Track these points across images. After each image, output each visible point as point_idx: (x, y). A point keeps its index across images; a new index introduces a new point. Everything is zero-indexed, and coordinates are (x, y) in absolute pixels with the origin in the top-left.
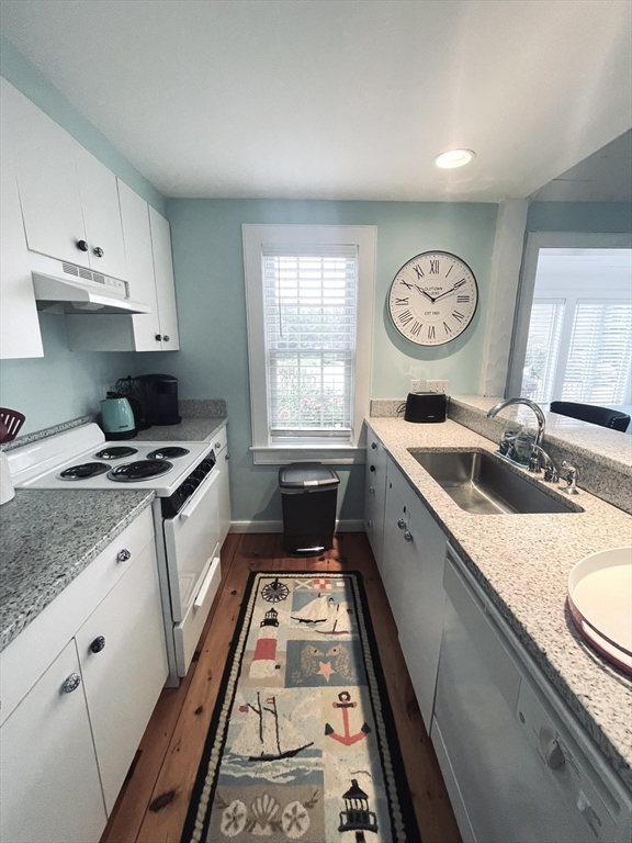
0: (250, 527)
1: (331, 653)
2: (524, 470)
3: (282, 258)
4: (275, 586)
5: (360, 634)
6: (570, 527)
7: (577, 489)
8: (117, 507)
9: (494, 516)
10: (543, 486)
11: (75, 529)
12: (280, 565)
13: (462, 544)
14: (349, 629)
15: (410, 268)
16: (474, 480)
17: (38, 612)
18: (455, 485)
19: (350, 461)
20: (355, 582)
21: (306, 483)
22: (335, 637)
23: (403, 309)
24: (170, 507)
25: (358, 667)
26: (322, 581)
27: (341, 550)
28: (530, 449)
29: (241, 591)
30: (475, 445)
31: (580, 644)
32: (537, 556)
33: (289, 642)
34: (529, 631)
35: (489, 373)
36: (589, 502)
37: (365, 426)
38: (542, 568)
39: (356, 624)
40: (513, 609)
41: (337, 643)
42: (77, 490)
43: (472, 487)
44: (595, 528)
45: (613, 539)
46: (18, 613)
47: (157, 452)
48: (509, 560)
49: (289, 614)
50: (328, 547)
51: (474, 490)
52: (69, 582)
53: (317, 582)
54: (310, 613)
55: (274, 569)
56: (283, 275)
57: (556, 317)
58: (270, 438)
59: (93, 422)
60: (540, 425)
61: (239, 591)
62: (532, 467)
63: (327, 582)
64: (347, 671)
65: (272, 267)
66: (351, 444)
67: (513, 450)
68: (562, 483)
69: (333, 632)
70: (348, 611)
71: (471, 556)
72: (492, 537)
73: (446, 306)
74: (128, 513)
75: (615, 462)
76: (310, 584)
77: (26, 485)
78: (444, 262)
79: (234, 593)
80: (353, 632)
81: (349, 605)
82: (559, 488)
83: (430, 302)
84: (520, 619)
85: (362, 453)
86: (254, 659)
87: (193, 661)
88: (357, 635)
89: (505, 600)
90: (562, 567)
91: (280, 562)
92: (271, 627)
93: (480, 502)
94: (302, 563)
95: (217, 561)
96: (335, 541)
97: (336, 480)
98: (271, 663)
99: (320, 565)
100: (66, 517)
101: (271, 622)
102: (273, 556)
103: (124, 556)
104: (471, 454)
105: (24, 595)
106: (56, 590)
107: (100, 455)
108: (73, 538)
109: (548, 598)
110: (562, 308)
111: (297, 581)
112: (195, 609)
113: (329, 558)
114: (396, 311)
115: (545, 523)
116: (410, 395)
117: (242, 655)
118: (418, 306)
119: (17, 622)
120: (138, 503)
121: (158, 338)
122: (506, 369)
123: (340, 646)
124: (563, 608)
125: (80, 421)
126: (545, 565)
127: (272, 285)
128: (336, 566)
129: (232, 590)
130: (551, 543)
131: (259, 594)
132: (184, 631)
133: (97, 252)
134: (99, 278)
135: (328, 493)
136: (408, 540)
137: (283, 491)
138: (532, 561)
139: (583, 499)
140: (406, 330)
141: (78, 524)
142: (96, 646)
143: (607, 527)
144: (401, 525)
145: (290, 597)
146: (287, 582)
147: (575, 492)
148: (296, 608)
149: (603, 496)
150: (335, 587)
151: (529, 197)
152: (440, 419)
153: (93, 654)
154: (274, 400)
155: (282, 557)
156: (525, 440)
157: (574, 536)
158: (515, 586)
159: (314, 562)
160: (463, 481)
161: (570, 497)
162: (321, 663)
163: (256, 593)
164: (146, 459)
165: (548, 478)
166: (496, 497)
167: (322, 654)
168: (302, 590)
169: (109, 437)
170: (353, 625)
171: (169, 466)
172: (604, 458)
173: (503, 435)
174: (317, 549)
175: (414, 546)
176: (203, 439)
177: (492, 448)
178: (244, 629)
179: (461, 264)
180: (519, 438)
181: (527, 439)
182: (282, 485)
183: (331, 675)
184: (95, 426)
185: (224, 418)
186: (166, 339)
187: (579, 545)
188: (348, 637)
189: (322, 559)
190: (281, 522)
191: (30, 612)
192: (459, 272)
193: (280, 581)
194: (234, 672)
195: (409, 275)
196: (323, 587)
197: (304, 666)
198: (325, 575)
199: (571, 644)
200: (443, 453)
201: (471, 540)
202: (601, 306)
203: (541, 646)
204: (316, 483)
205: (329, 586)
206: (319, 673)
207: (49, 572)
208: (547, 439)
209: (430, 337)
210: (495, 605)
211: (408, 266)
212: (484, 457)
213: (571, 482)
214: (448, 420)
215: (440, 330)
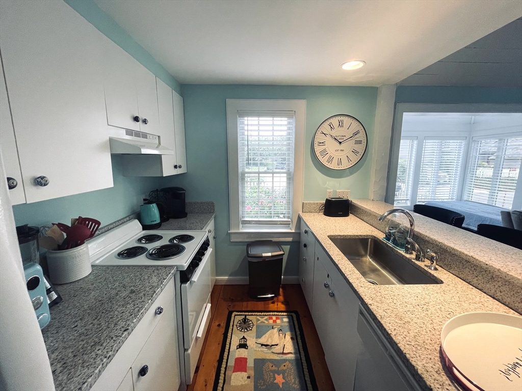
0: (228, 280)
1: (282, 368)
2: (402, 252)
3: (249, 118)
4: (245, 321)
5: (300, 355)
6: (436, 294)
7: (437, 266)
8: (155, 279)
9: (387, 286)
10: (415, 264)
11: (131, 295)
12: (247, 307)
13: (371, 307)
14: (292, 351)
15: (326, 125)
16: (369, 256)
17: (114, 355)
18: (357, 258)
19: (290, 239)
20: (295, 319)
21: (264, 255)
22: (284, 357)
23: (322, 148)
24: (185, 276)
25: (300, 377)
26: (274, 318)
27: (285, 297)
28: (406, 239)
29: (223, 325)
30: (369, 233)
31: (452, 382)
32: (418, 316)
33: (255, 360)
34: (420, 372)
35: (374, 186)
36: (446, 276)
37: (299, 219)
38: (422, 325)
39: (297, 347)
40: (408, 356)
41: (285, 360)
42: (129, 266)
43: (368, 260)
44: (451, 295)
45: (463, 303)
46: (102, 357)
47: (174, 238)
48: (401, 319)
49: (254, 340)
50: (277, 295)
51: (370, 262)
52: (131, 333)
53: (271, 318)
54: (268, 340)
55: (243, 310)
56: (250, 128)
57: (412, 147)
58: (241, 225)
59: (135, 218)
60: (411, 225)
61: (222, 324)
62: (407, 251)
63: (277, 318)
64: (293, 381)
65: (243, 123)
66: (291, 229)
67: (394, 239)
68: (428, 262)
69: (283, 353)
70: (292, 338)
71: (377, 315)
72: (388, 302)
73: (348, 146)
74: (162, 283)
75: (460, 252)
76: (266, 320)
77: (97, 262)
78: (346, 121)
79: (219, 325)
80: (295, 353)
81: (292, 334)
82: (426, 266)
83: (338, 144)
84: (413, 363)
85: (298, 234)
86: (234, 372)
87: (195, 373)
88: (299, 355)
89: (402, 349)
90: (435, 325)
91: (247, 304)
92: (243, 349)
93: (374, 270)
94: (260, 305)
95: (209, 305)
96: (281, 290)
97: (282, 253)
98: (245, 375)
99: (272, 306)
100: (124, 286)
101: (243, 346)
102: (242, 300)
103: (159, 311)
104: (368, 239)
105: (105, 344)
106: (124, 339)
107: (140, 240)
108: (130, 301)
109: (429, 348)
110: (416, 142)
111: (258, 317)
112: (197, 338)
113: (278, 302)
114: (318, 149)
115: (420, 291)
116: (327, 199)
117: (226, 368)
118: (331, 147)
119: (103, 364)
120: (167, 276)
121: (176, 167)
122: (386, 184)
123: (287, 363)
124: (438, 355)
125: (128, 218)
126: (424, 323)
127: (243, 134)
128: (282, 307)
129: (217, 324)
130: (425, 307)
131: (235, 326)
132: (191, 355)
133: (145, 121)
134: (145, 136)
135: (277, 261)
136: (331, 296)
137: (250, 259)
138: (415, 320)
139: (441, 274)
140: (324, 160)
141: (132, 292)
142: (143, 371)
143: (458, 295)
144: (326, 286)
145: (254, 329)
146: (252, 318)
147: (436, 269)
148: (259, 336)
149: (453, 272)
150: (282, 321)
151: (397, 84)
152: (345, 214)
153: (141, 377)
154: (243, 202)
155: (248, 301)
156: (402, 233)
157: (439, 301)
158: (407, 338)
159: (268, 304)
160: (362, 256)
161: (433, 272)
162: (276, 375)
163: (233, 326)
164: (169, 243)
165: (418, 258)
166: (384, 268)
167: (276, 369)
168: (262, 324)
169: (145, 227)
170: (295, 348)
171: (183, 249)
172: (453, 249)
173: (387, 229)
174: (270, 296)
175: (336, 301)
176: (202, 229)
177: (381, 236)
178: (226, 351)
179: (356, 122)
180: (398, 232)
181: (404, 233)
182: (248, 255)
183: (283, 383)
184: (137, 221)
185: (213, 213)
186: (180, 167)
187: (443, 308)
188: (292, 356)
189: (273, 303)
190: (248, 277)
191: (110, 356)
192: (355, 126)
193: (247, 317)
194: (221, 381)
195: (326, 128)
196: (275, 321)
197: (266, 377)
198: (276, 313)
199: (447, 383)
200: (350, 239)
201: (376, 304)
202: (439, 141)
203: (428, 383)
204: (270, 254)
205: (278, 321)
206: (275, 381)
207: (119, 327)
208: (416, 233)
209: (338, 165)
210: (395, 351)
211: (325, 123)
212: (375, 241)
213: (433, 262)
214: (350, 215)
215: (345, 161)
